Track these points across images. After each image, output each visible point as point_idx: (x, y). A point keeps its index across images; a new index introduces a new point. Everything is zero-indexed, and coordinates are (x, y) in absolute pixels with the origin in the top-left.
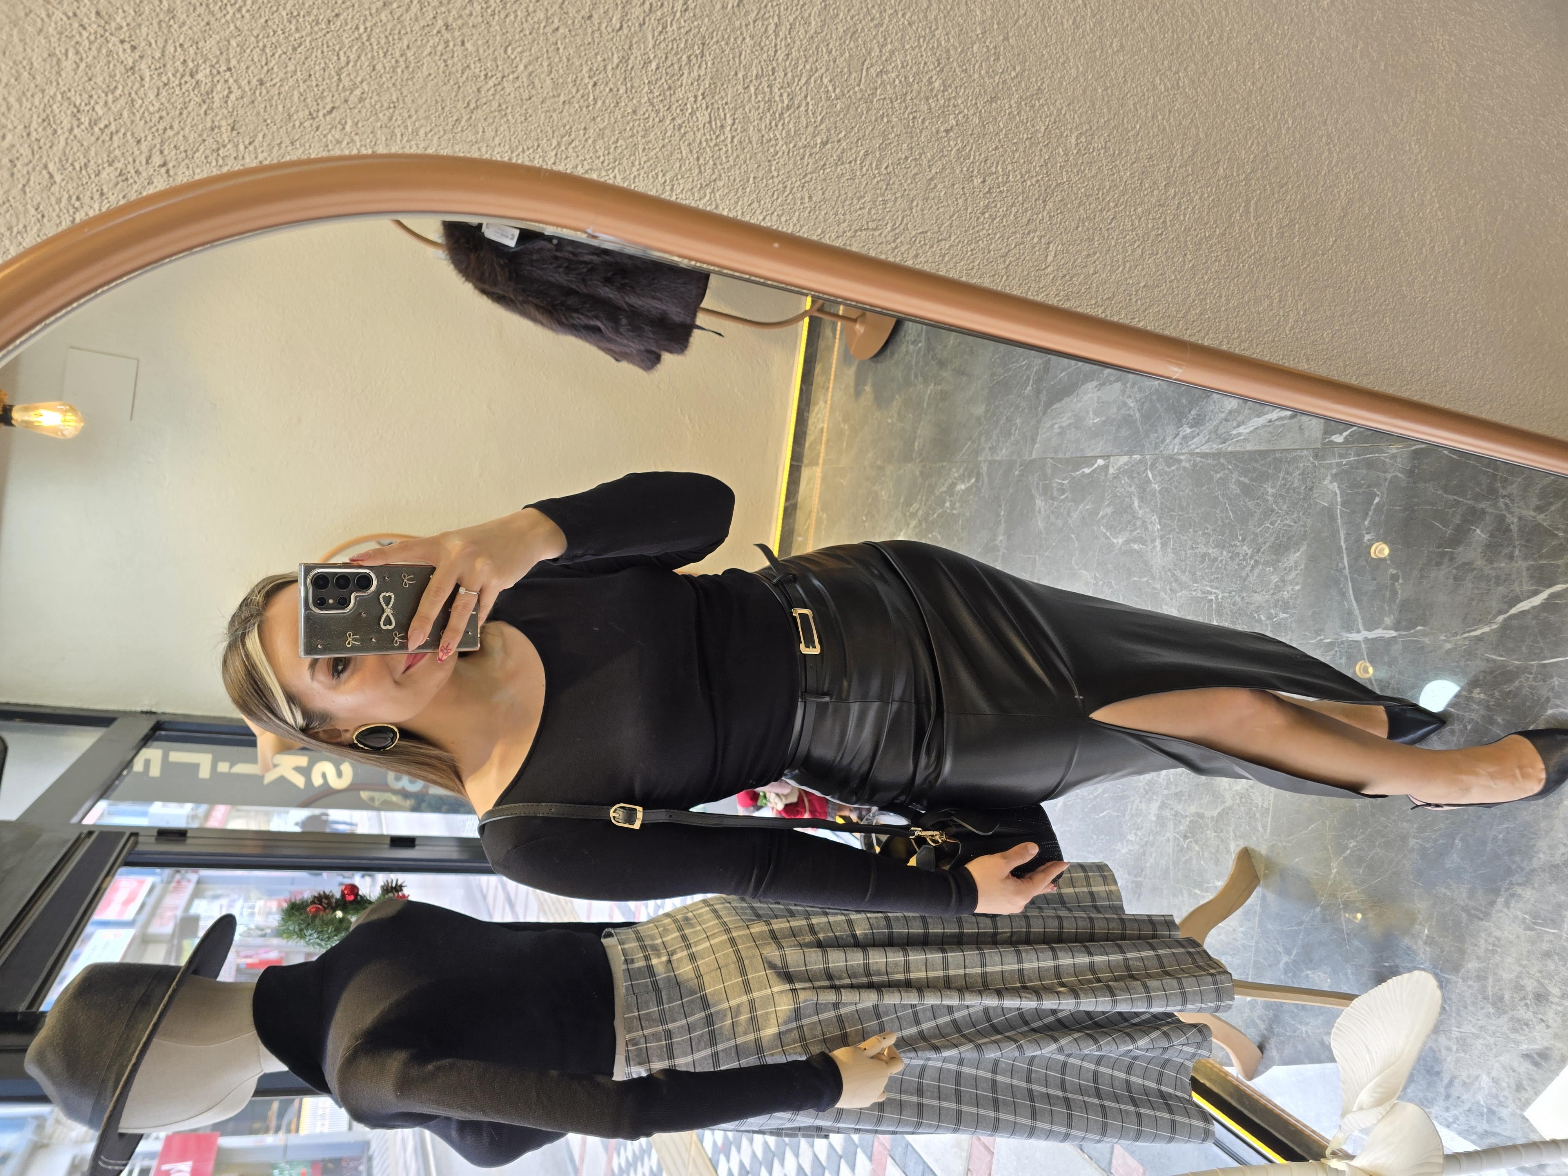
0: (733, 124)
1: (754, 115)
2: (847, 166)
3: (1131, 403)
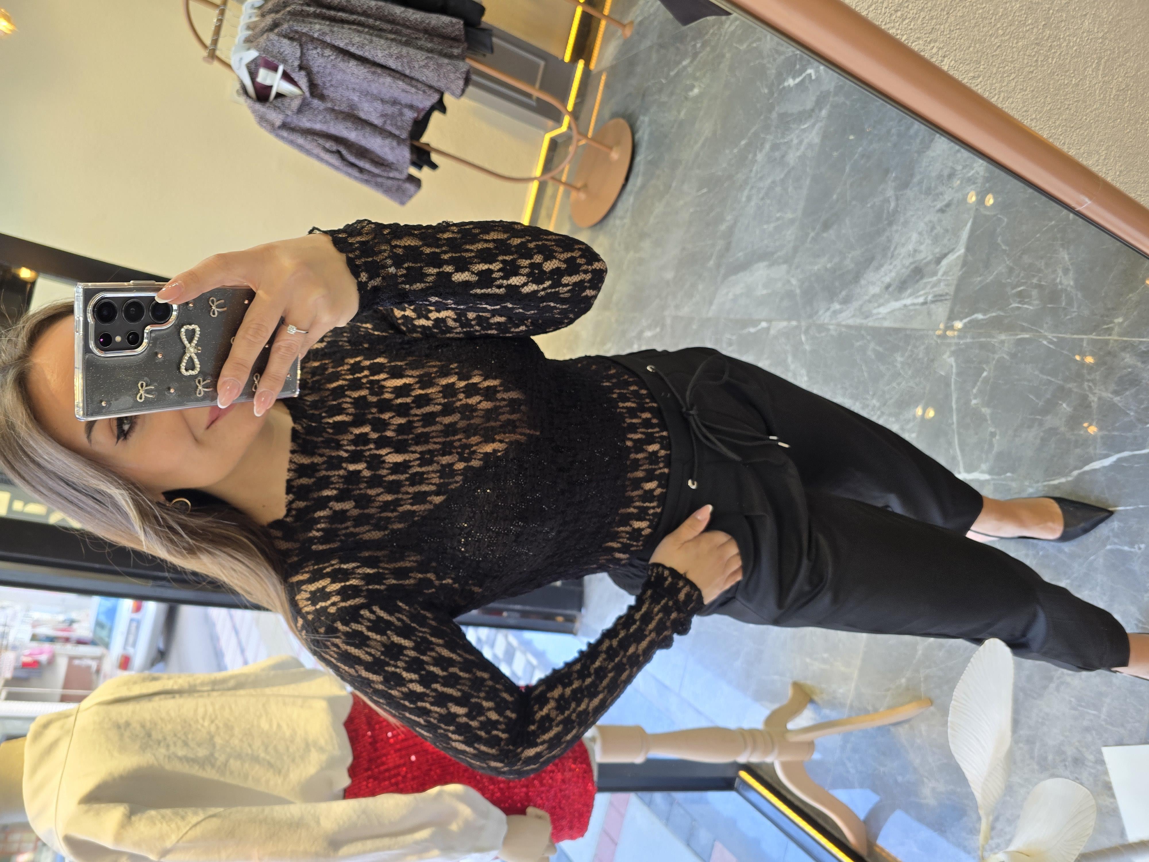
3: (794, 281)
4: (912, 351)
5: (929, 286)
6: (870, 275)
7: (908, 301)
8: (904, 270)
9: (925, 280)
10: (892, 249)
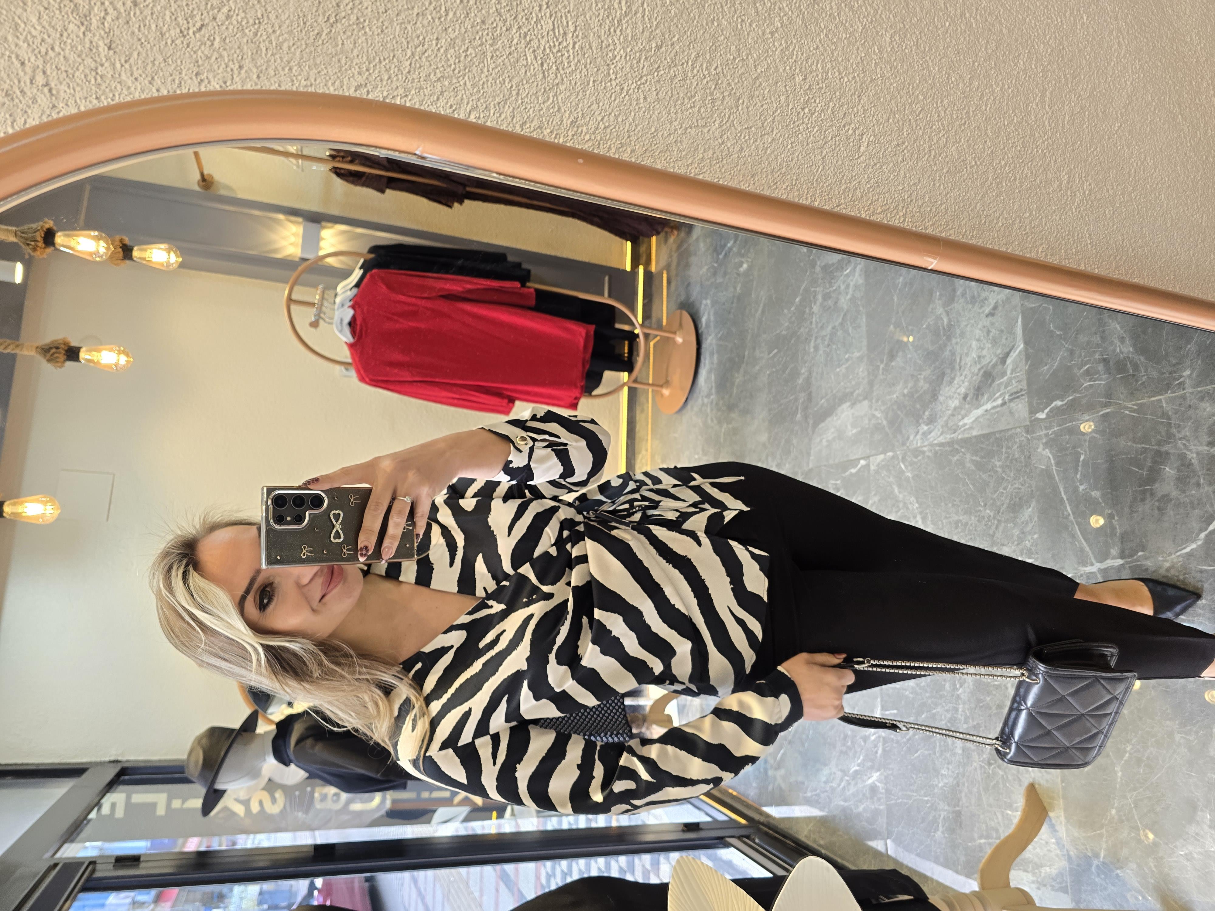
0: (575, 31)
1: (594, 23)
3: (878, 414)
4: (1006, 453)
5: (1003, 387)
6: (946, 391)
7: (988, 406)
8: (975, 377)
9: (997, 382)
10: (958, 360)
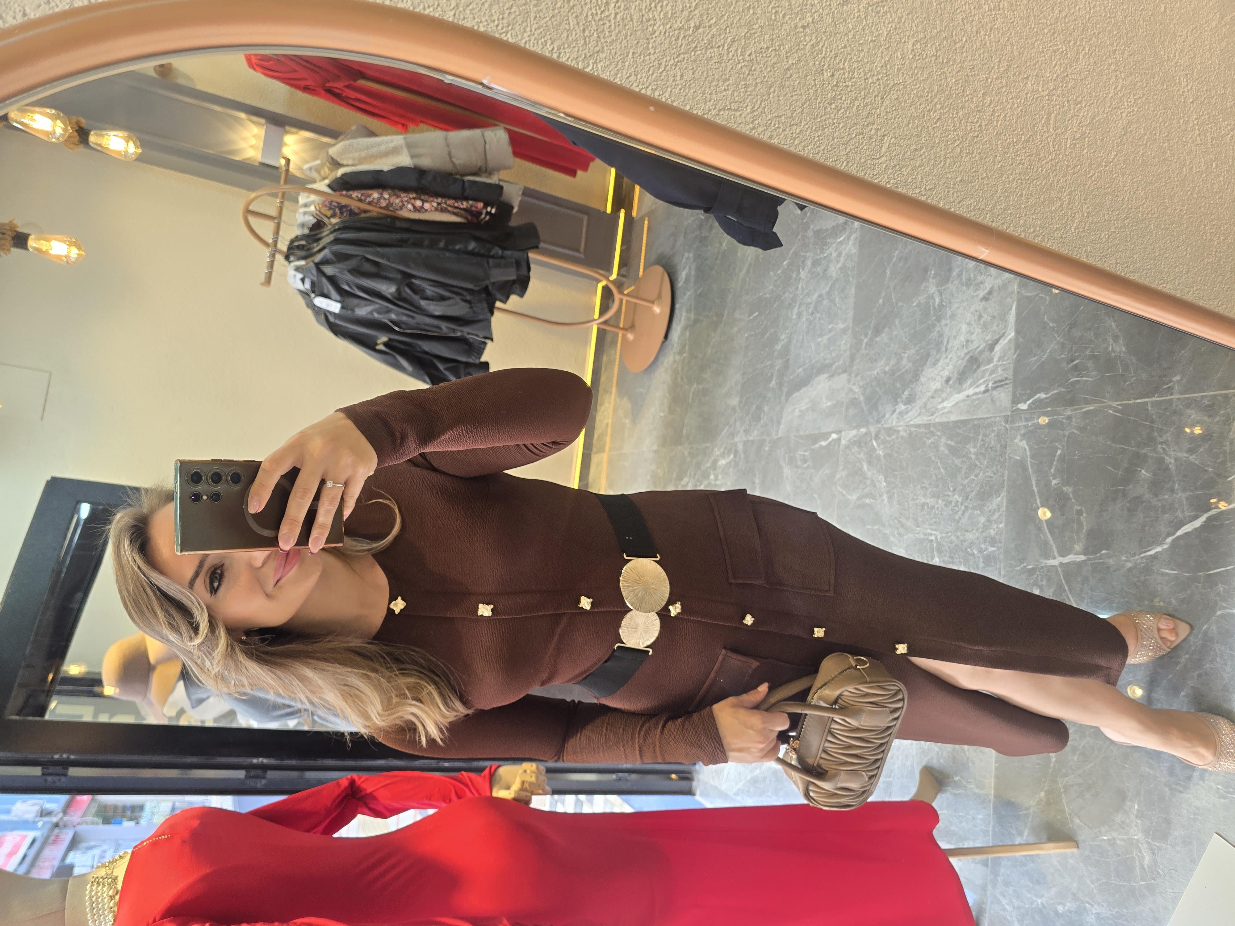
2: (716, 50)
3: (856, 389)
4: (983, 440)
5: (987, 374)
6: (928, 372)
7: (970, 392)
8: (960, 361)
9: (982, 369)
10: (945, 343)
